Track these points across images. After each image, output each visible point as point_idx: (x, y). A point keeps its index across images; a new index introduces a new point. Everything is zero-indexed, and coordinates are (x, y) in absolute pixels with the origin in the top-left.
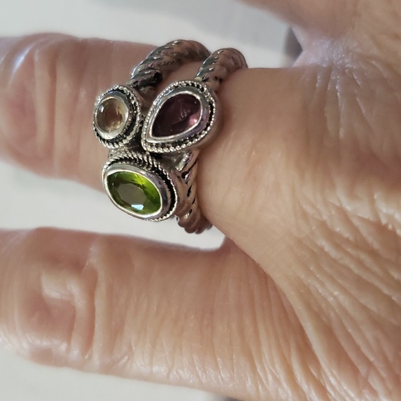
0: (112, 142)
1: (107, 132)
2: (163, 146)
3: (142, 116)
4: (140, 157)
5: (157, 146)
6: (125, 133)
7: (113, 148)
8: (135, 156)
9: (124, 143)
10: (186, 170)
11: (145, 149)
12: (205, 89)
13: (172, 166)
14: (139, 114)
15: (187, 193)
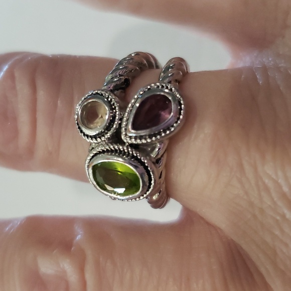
0: (95, 137)
1: (91, 129)
2: (141, 138)
3: (121, 114)
4: (121, 148)
5: (136, 138)
6: (106, 129)
7: (96, 142)
8: (116, 148)
9: (106, 137)
10: (159, 156)
11: (125, 141)
12: (173, 89)
13: (147, 154)
14: (117, 113)
15: (159, 175)
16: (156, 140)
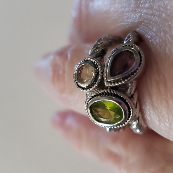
0: (88, 88)
1: (85, 83)
2: (117, 81)
3: (102, 69)
4: (106, 91)
5: (114, 82)
6: (94, 81)
8: (103, 91)
9: (95, 86)
11: (108, 86)
15: (135, 106)
16: (128, 81)
